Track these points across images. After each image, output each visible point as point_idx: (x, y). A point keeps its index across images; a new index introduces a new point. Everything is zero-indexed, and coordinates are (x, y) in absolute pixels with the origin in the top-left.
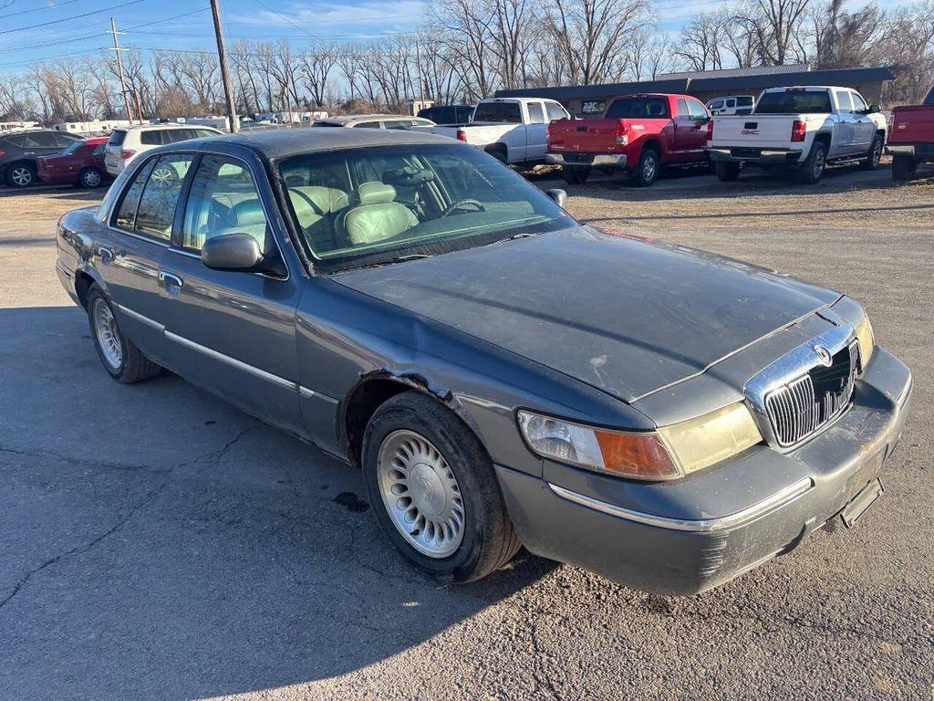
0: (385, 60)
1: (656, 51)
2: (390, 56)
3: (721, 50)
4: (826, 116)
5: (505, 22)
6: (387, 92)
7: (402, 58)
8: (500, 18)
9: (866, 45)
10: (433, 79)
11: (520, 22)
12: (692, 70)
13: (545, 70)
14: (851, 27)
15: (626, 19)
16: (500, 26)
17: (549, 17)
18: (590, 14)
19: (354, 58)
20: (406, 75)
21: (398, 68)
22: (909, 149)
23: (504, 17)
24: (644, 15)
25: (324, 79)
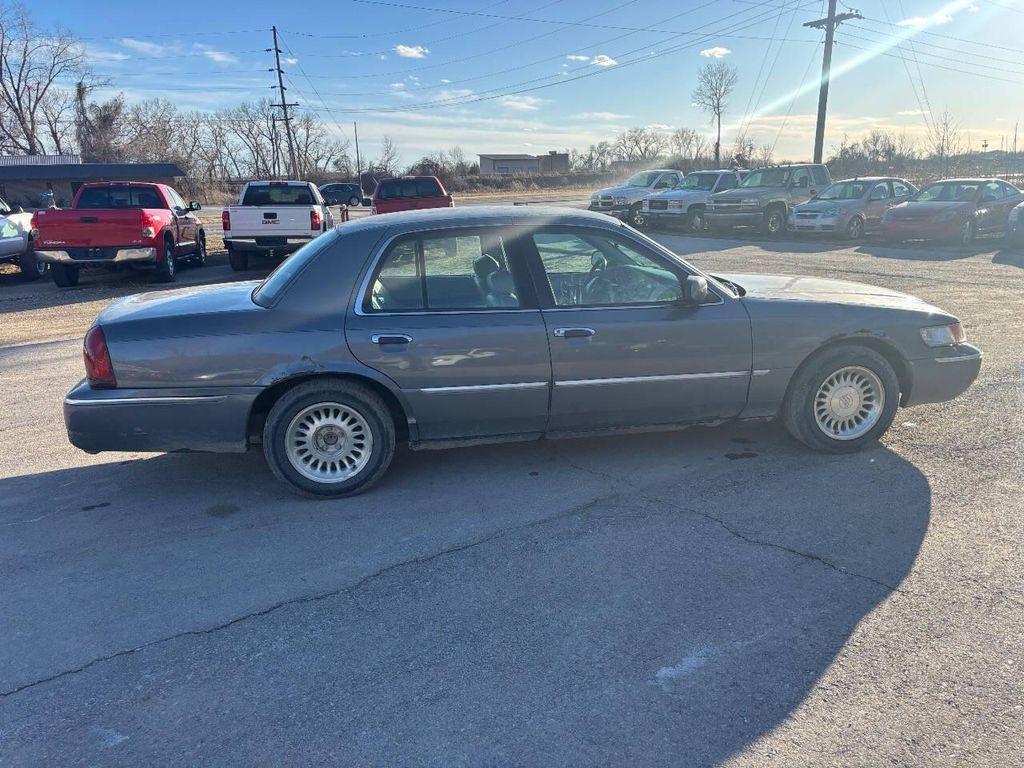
14: (105, 120)
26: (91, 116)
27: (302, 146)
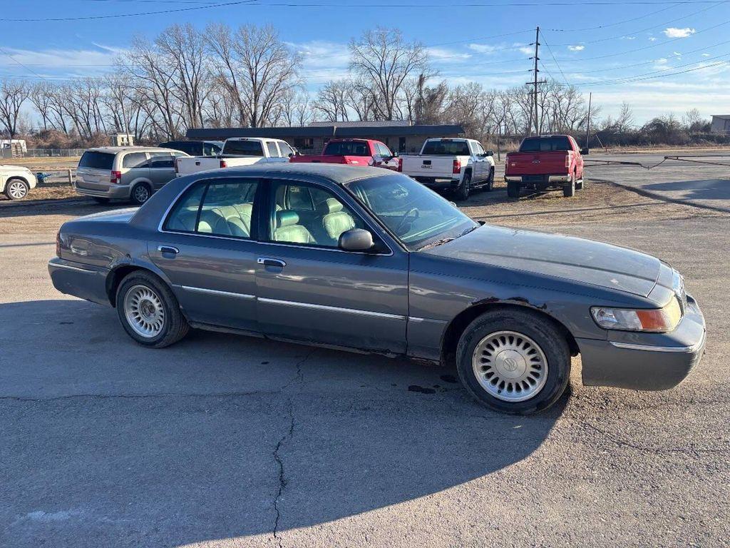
0: (76, 98)
1: (301, 105)
2: (81, 96)
3: (346, 107)
4: (468, 157)
5: (186, 76)
6: (79, 125)
7: (92, 98)
8: (182, 72)
9: (442, 110)
10: (122, 116)
11: (198, 77)
12: (328, 120)
13: (218, 114)
14: (432, 98)
15: (280, 81)
16: (183, 78)
17: (222, 75)
18: (253, 76)
19: (46, 95)
20: (96, 112)
21: (88, 106)
22: (519, 178)
23: (185, 72)
24: (294, 79)
25: (16, 112)
26: (425, 96)
27: (564, 111)
